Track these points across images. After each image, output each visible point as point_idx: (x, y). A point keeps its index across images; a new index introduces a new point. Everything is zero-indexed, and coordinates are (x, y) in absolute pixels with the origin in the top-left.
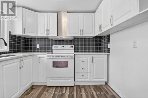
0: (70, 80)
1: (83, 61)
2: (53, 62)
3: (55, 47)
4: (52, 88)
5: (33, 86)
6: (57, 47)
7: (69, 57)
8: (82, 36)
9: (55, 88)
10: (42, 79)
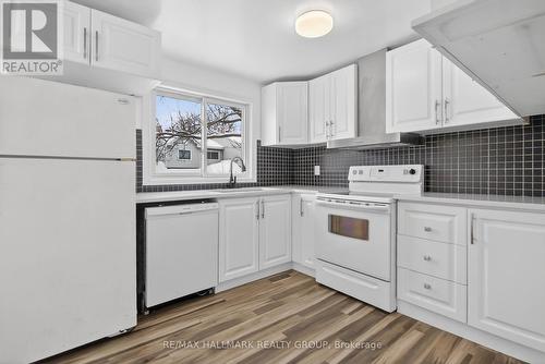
0: (375, 287)
1: (428, 230)
2: (332, 217)
3: (355, 172)
4: (326, 290)
5: (292, 271)
6: (361, 172)
7: (372, 206)
8: (445, 126)
9: (333, 293)
10: (310, 259)
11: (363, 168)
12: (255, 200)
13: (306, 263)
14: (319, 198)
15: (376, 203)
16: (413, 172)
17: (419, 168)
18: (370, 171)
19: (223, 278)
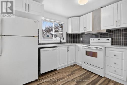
0: (99, 70)
1: (115, 55)
2: (87, 51)
3: (92, 40)
6: (93, 40)
7: (98, 49)
8: (119, 27)
10: (80, 62)
11: (94, 39)
12: (67, 47)
13: (79, 63)
14: (83, 46)
15: (99, 48)
16: (108, 40)
17: (110, 39)
18: (96, 40)
19: (59, 66)
